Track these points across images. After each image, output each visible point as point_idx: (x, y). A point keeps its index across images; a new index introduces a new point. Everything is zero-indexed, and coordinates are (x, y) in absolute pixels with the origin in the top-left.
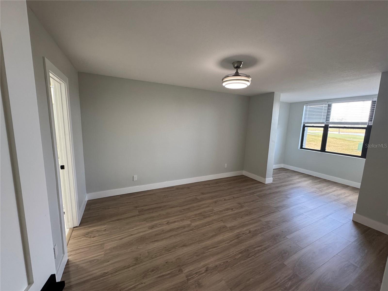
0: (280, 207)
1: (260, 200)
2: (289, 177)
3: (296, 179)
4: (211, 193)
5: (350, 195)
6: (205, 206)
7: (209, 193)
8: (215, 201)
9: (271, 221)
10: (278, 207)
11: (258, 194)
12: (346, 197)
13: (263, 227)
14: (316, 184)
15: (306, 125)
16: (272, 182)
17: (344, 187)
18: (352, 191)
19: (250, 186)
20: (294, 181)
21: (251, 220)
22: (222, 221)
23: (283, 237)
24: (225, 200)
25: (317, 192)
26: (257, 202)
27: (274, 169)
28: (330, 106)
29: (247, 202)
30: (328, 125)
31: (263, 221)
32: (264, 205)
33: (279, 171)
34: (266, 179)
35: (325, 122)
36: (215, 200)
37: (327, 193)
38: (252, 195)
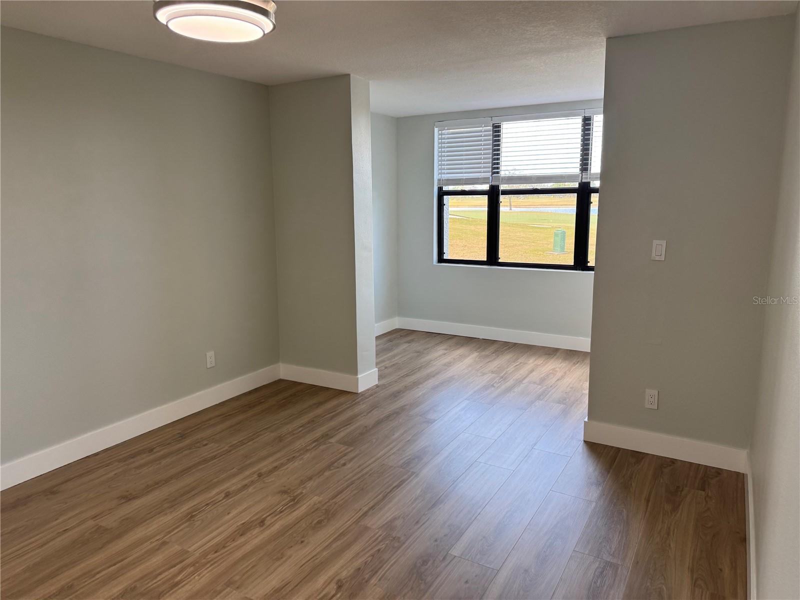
0: (414, 459)
1: (352, 455)
2: (420, 354)
3: (439, 356)
4: (166, 481)
5: (565, 373)
6: (147, 546)
7: (157, 485)
8: (188, 514)
9: (399, 517)
10: (408, 463)
11: (342, 434)
12: (558, 380)
13: (379, 550)
14: (488, 360)
15: (445, 188)
16: (377, 383)
17: (549, 354)
18: (567, 362)
19: (311, 415)
20: (435, 365)
21: (335, 540)
22: (229, 584)
23: (442, 559)
24: (228, 495)
25: (494, 383)
26: (344, 464)
27: (377, 338)
28: (497, 129)
29: (310, 479)
30: (498, 187)
31: (374, 527)
32: (367, 469)
33: (390, 341)
34: (359, 376)
35: (491, 178)
36: (185, 508)
37: (517, 380)
38: (322, 447)
